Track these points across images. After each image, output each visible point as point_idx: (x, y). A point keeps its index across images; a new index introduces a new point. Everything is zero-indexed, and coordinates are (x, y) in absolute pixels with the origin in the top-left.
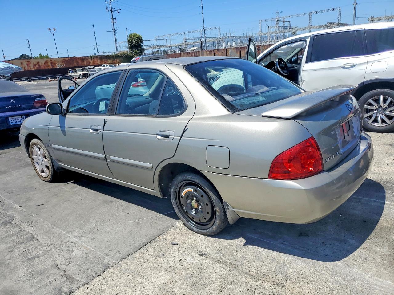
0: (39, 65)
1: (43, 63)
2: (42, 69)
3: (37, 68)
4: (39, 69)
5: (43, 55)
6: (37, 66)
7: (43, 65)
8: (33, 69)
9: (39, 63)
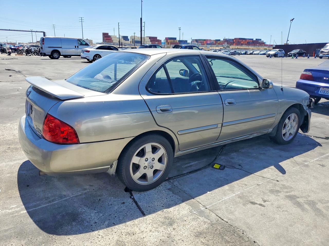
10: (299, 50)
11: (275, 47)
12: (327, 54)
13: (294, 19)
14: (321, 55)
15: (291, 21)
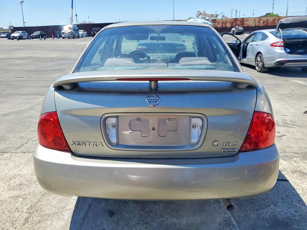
0: (267, 22)
1: (271, 20)
2: (269, 25)
3: (265, 24)
4: (266, 25)
5: (274, 14)
6: (265, 23)
7: (271, 22)
8: (262, 25)
9: (268, 20)
10: (40, 32)
11: (13, 29)
12: (68, 35)
13: (23, 1)
14: (63, 36)
15: (22, 4)
